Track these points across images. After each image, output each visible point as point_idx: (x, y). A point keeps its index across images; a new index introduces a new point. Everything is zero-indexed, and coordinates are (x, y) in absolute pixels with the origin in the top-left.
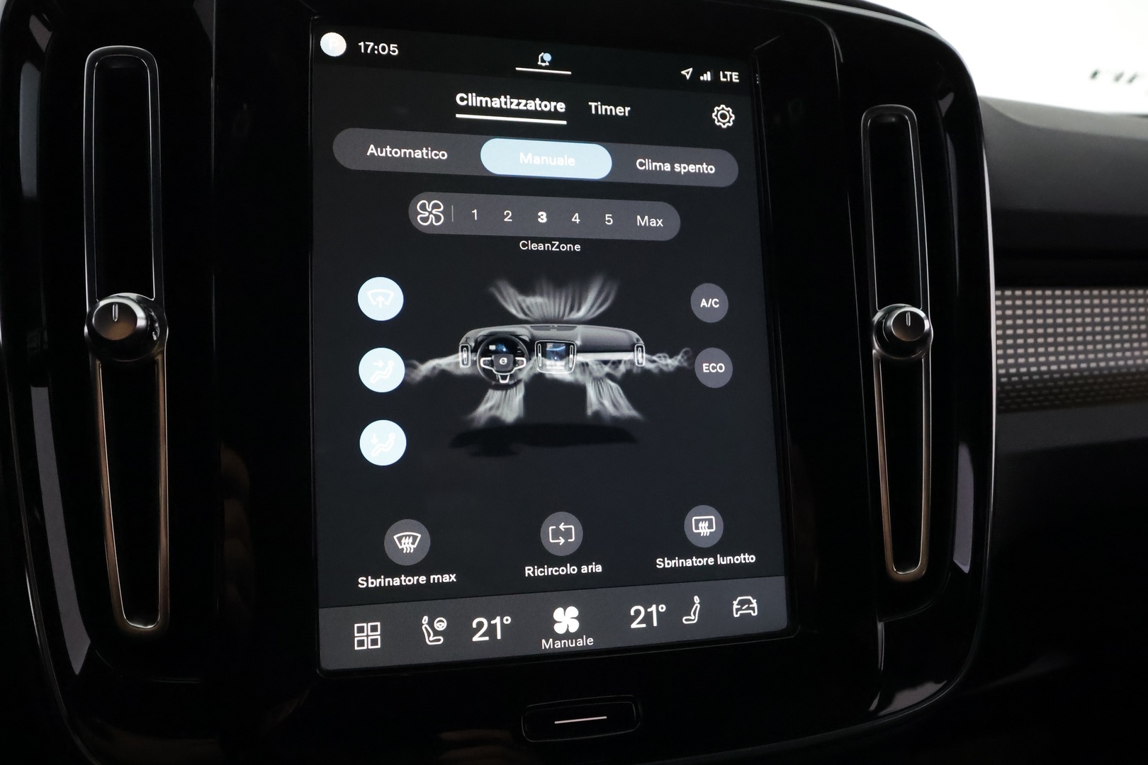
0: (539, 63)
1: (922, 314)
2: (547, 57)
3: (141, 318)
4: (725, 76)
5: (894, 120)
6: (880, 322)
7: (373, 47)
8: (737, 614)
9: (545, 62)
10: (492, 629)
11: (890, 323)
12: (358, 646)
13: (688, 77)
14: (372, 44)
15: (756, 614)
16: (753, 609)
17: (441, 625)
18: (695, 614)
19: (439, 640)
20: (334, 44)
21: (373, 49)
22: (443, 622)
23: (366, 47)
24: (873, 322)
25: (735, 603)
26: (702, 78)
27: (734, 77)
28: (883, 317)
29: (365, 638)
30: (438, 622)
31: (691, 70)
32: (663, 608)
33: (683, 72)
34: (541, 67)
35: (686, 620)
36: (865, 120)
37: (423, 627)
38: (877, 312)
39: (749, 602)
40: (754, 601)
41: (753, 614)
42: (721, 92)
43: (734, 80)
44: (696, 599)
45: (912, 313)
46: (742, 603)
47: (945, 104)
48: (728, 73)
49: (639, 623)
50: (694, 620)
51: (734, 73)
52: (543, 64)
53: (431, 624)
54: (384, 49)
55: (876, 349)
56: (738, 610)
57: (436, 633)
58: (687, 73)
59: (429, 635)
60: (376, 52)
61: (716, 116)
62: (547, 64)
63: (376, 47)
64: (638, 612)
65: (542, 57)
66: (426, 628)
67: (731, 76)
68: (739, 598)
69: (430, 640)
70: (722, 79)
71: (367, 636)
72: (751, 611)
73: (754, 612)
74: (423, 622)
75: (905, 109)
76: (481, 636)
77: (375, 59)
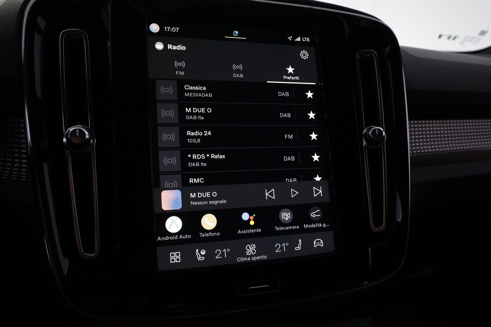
0: (234, 35)
1: (382, 130)
2: (237, 32)
3: (87, 135)
4: (304, 39)
5: (369, 55)
6: (366, 133)
7: (170, 29)
8: (315, 246)
9: (236, 34)
10: (223, 253)
11: (370, 133)
12: (172, 261)
13: (290, 40)
14: (169, 28)
15: (322, 246)
16: (321, 244)
17: (203, 253)
18: (299, 246)
19: (203, 258)
20: (155, 28)
21: (170, 30)
22: (204, 251)
23: (167, 29)
24: (363, 133)
25: (315, 242)
26: (296, 40)
27: (308, 40)
28: (367, 131)
29: (174, 258)
30: (202, 251)
31: (291, 37)
32: (287, 244)
33: (288, 38)
34: (234, 36)
35: (296, 249)
36: (358, 56)
37: (197, 253)
38: (365, 129)
39: (320, 241)
40: (322, 241)
41: (321, 246)
42: (303, 45)
43: (308, 41)
44: (300, 240)
45: (378, 129)
46: (317, 242)
47: (387, 50)
48: (306, 38)
49: (278, 251)
50: (299, 248)
51: (308, 38)
52: (235, 35)
53: (199, 252)
54: (174, 30)
55: (364, 143)
56: (316, 244)
57: (202, 256)
58: (290, 38)
59: (199, 256)
60: (171, 31)
61: (302, 55)
62: (237, 35)
63: (171, 29)
64: (278, 246)
65: (235, 32)
66: (197, 254)
67: (307, 39)
68: (316, 240)
69: (199, 258)
70: (303, 40)
71: (175, 257)
72: (321, 245)
73: (322, 245)
74: (196, 251)
75: (373, 51)
76: (218, 257)
77: (170, 33)
